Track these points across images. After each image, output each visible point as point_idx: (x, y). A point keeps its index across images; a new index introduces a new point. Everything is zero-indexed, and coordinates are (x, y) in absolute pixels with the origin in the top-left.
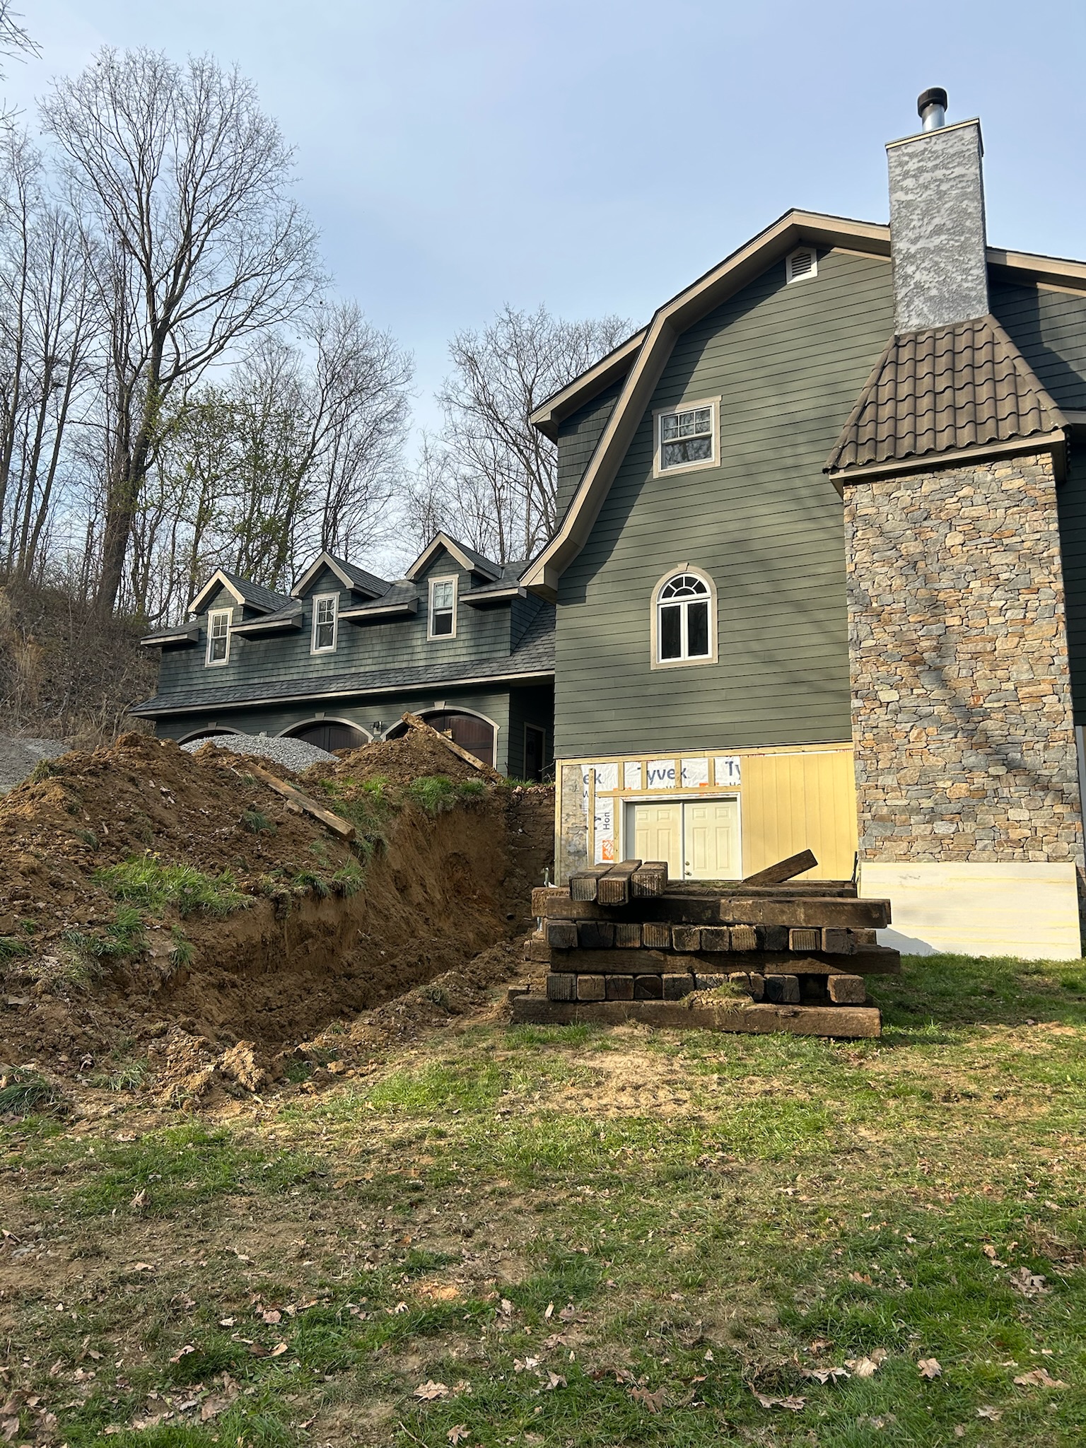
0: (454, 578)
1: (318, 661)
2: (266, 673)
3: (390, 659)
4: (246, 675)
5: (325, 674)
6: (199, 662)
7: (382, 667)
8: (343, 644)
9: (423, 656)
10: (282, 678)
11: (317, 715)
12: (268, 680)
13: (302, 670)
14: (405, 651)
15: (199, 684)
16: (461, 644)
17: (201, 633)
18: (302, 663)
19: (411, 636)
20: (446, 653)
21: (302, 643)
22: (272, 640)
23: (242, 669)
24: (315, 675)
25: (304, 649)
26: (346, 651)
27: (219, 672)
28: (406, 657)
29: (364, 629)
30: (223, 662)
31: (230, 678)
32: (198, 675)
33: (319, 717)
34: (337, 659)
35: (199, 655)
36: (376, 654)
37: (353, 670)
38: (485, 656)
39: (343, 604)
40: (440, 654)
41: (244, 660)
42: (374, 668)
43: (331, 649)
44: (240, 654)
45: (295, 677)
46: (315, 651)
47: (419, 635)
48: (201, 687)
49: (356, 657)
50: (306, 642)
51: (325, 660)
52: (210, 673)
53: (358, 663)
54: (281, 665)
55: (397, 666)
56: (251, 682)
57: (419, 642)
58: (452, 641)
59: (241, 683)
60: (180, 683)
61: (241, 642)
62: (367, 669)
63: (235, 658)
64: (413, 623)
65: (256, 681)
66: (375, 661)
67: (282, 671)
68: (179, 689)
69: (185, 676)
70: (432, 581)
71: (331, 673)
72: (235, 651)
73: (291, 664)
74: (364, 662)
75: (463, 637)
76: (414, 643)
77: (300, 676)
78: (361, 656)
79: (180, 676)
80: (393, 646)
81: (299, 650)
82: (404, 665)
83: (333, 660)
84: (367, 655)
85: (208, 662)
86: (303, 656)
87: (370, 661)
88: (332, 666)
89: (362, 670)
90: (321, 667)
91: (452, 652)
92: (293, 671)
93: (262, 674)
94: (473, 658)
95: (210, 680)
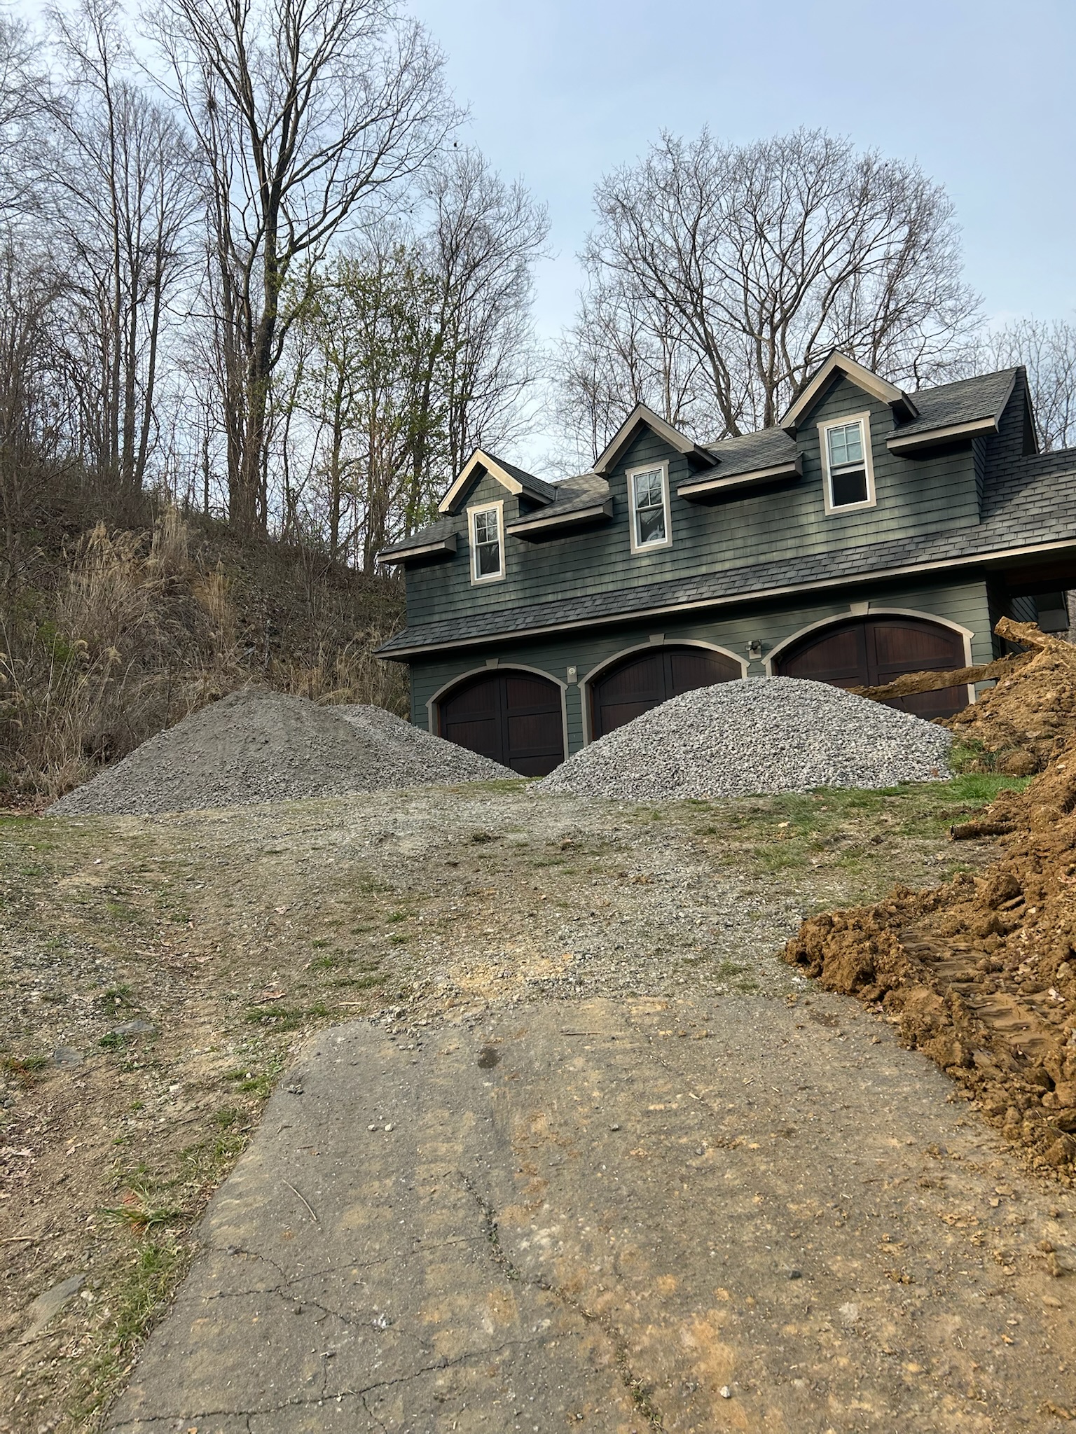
0: (862, 420)
1: (645, 562)
2: (566, 586)
3: (764, 548)
4: (534, 592)
5: (658, 579)
6: (461, 579)
7: (751, 561)
8: (683, 534)
9: (821, 537)
10: (590, 591)
11: (651, 637)
12: (569, 595)
13: (621, 576)
14: (789, 534)
15: (465, 607)
16: (887, 514)
17: (460, 539)
18: (619, 567)
19: (797, 511)
20: (862, 530)
21: (616, 538)
22: (568, 540)
23: (527, 584)
24: (642, 582)
25: (621, 547)
26: (688, 544)
27: (492, 590)
28: (791, 543)
29: (715, 509)
30: (498, 576)
31: (510, 597)
32: (463, 596)
33: (657, 640)
34: (675, 556)
35: (461, 570)
36: (739, 543)
37: (704, 570)
38: (932, 528)
39: (676, 476)
40: (850, 532)
41: (527, 570)
42: (739, 563)
43: (664, 542)
44: (522, 563)
45: (611, 587)
46: (637, 548)
47: (811, 508)
48: (469, 612)
49: (705, 550)
50: (622, 537)
51: (655, 560)
52: (479, 593)
53: (709, 559)
54: (586, 572)
55: (776, 556)
56: (543, 599)
57: (812, 518)
58: (870, 511)
59: (528, 602)
60: (437, 609)
61: (522, 547)
62: (727, 566)
63: (515, 569)
64: (798, 491)
65: (551, 598)
66: (739, 553)
67: (589, 581)
68: (436, 618)
69: (444, 599)
70: (824, 427)
71: (668, 577)
72: (514, 560)
73: (602, 570)
74: (721, 556)
75: (888, 503)
76: (804, 520)
77: (619, 586)
78: (715, 548)
79: (436, 601)
80: (768, 529)
81: (612, 549)
82: (789, 555)
83: (668, 558)
84: (724, 546)
85: (476, 578)
86: (619, 557)
87: (729, 555)
88: (668, 567)
89: (718, 567)
90: (651, 570)
91: (872, 528)
92: (607, 579)
93: (559, 587)
94: (911, 532)
95: (481, 602)
